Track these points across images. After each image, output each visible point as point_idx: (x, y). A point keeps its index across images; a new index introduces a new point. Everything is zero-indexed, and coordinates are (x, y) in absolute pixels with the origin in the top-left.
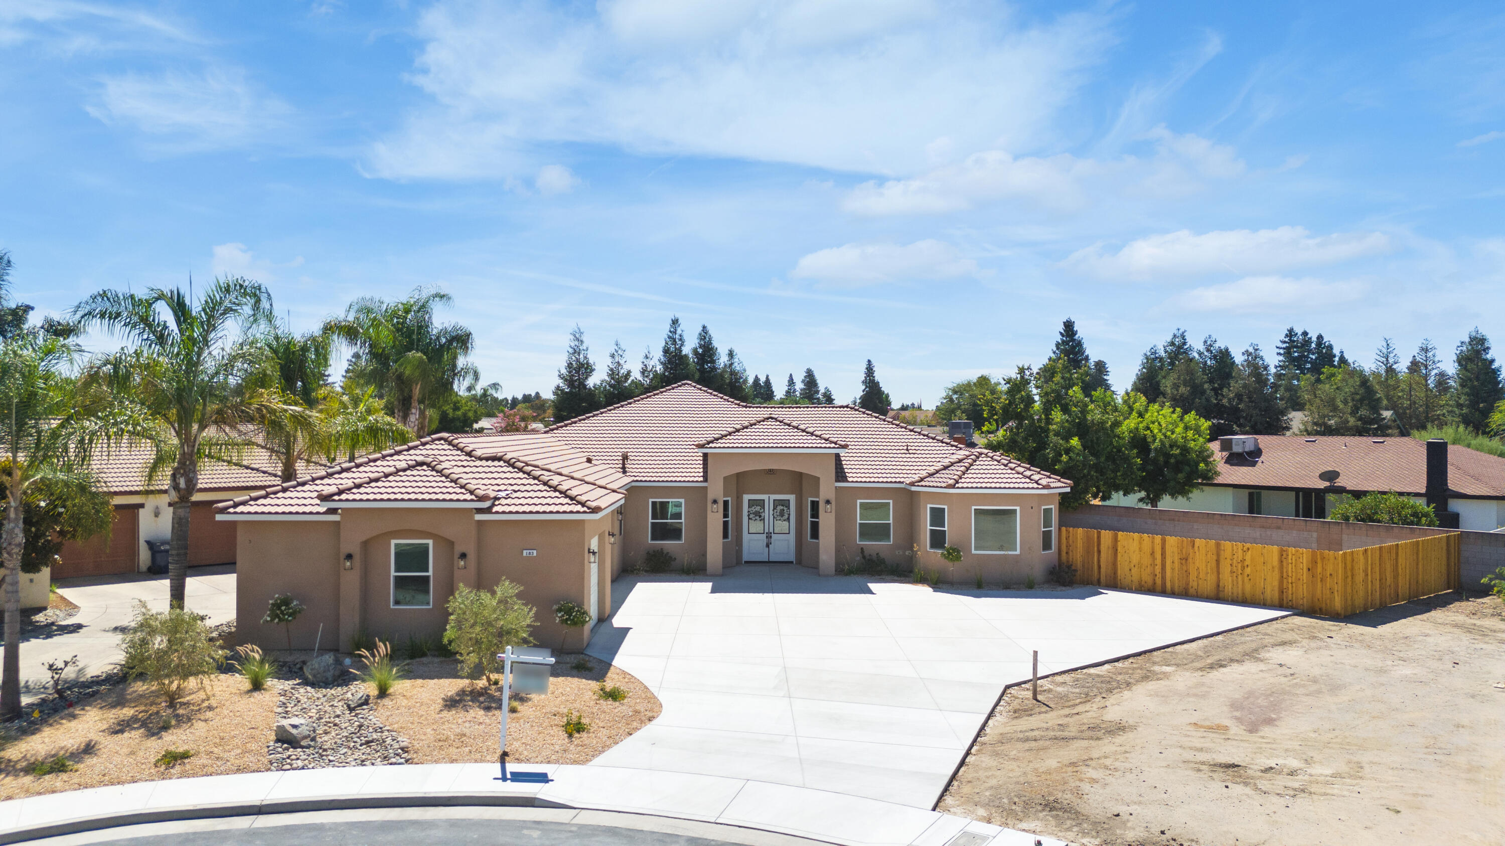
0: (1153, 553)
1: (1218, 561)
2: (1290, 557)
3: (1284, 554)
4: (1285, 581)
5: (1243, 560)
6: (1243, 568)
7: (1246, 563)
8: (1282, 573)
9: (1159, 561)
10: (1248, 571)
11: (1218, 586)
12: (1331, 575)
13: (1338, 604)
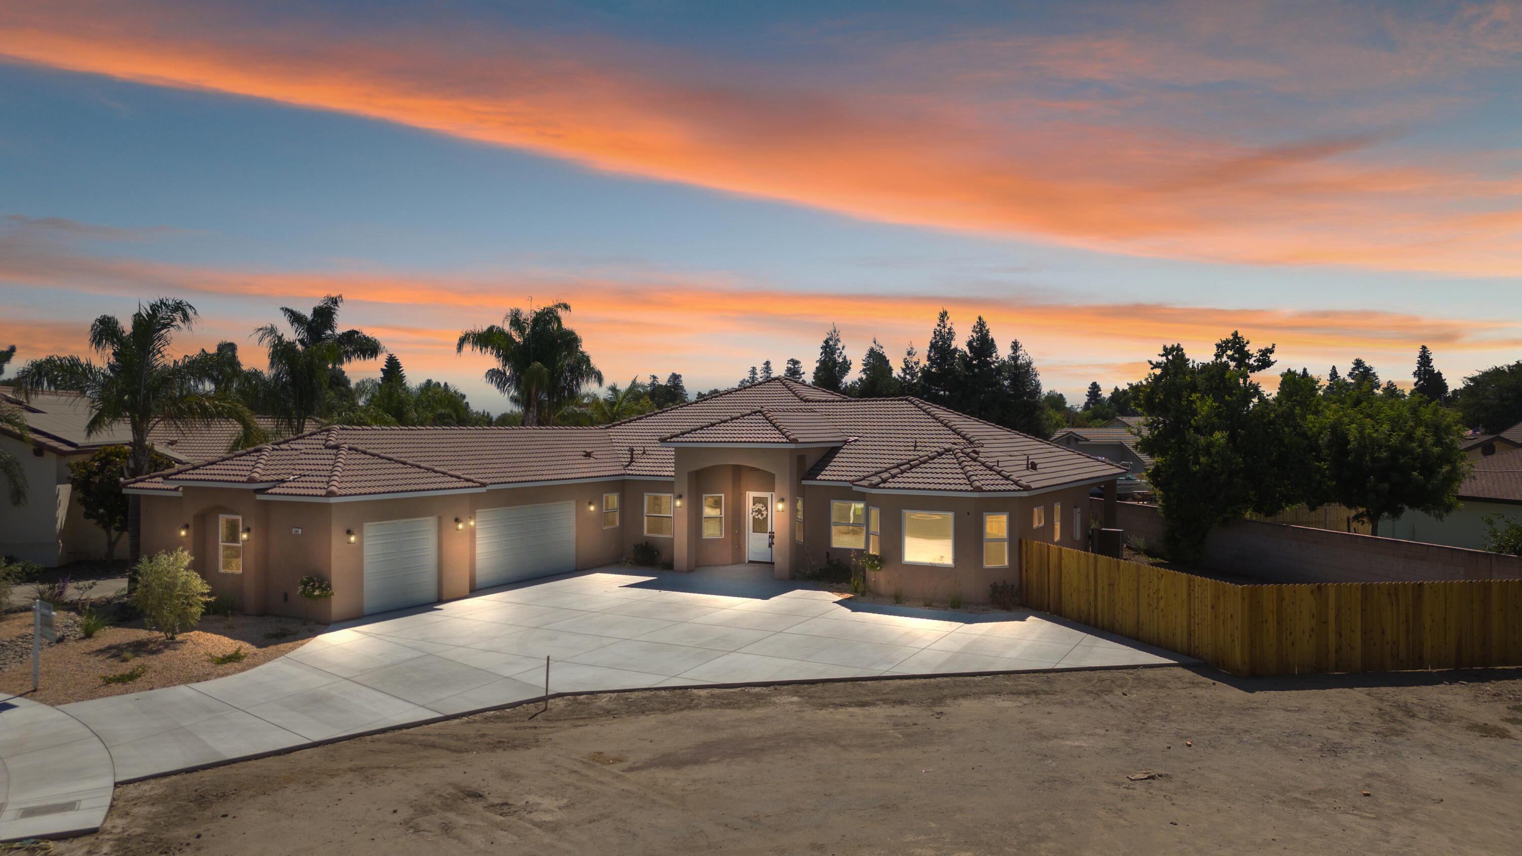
0: (1087, 576)
1: (1138, 589)
2: (1196, 588)
3: (1192, 583)
4: (1192, 620)
5: (1158, 590)
6: (1159, 599)
7: (1161, 593)
8: (1190, 610)
9: (1092, 587)
10: (1162, 604)
11: (1138, 622)
12: (1232, 616)
13: (1237, 655)
